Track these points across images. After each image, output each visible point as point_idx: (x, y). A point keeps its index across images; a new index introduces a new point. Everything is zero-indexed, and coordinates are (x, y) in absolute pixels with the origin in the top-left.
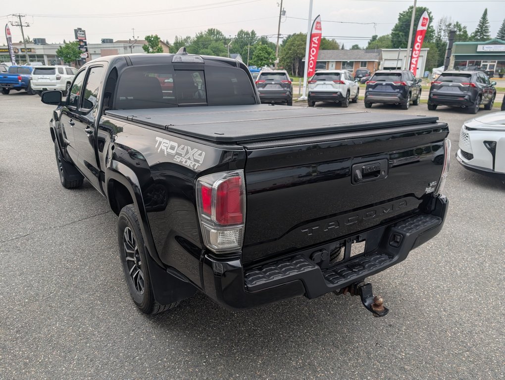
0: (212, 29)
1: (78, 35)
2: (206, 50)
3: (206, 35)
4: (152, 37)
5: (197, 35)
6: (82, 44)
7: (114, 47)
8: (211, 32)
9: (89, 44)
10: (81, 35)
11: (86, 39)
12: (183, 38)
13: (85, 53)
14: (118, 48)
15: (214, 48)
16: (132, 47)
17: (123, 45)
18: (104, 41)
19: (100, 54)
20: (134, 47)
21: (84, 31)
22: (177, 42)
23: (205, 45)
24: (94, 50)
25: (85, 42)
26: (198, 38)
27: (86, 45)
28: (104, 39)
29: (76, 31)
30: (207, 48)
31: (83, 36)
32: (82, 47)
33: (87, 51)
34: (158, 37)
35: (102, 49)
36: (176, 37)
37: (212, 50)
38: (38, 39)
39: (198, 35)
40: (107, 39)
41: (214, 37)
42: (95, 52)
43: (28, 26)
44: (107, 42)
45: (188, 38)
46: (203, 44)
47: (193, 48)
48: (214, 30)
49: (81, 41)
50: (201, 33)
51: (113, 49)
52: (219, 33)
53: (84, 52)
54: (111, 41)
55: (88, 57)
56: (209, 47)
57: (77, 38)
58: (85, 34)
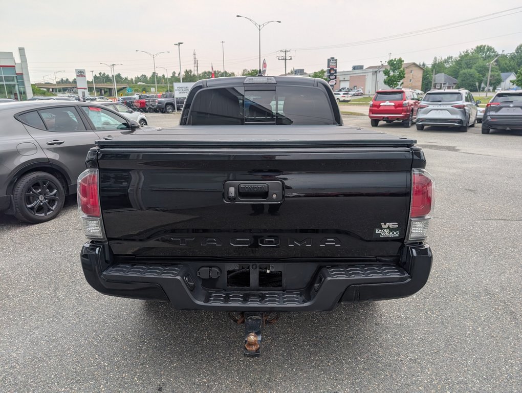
0: (481, 46)
1: (330, 64)
2: (469, 70)
3: (472, 53)
4: (395, 60)
5: (461, 54)
6: (332, 72)
7: (363, 73)
8: (480, 49)
9: (339, 72)
10: (333, 64)
11: (336, 67)
12: (443, 59)
13: (334, 81)
14: (366, 74)
15: (480, 67)
16: (378, 72)
17: (371, 71)
18: (354, 68)
19: (348, 80)
20: (379, 71)
21: (336, 60)
22: (436, 63)
23: (469, 64)
24: (344, 76)
25: (336, 70)
26: (461, 57)
27: (336, 72)
28: (355, 66)
29: (329, 60)
30: (471, 68)
31: (335, 64)
32: (332, 74)
33: (336, 78)
34: (402, 59)
35: (351, 75)
36: (435, 58)
37: (477, 70)
38: (298, 70)
39: (463, 54)
40: (358, 66)
41: (483, 54)
42: (344, 78)
43: (291, 59)
44: (357, 69)
45: (450, 58)
46: (466, 63)
47: (454, 69)
48: (485, 46)
49: (332, 69)
50: (467, 52)
51: (361, 75)
52: (490, 49)
53: (333, 79)
54: (361, 67)
55: (336, 84)
56: (474, 66)
57: (328, 67)
58: (336, 63)
